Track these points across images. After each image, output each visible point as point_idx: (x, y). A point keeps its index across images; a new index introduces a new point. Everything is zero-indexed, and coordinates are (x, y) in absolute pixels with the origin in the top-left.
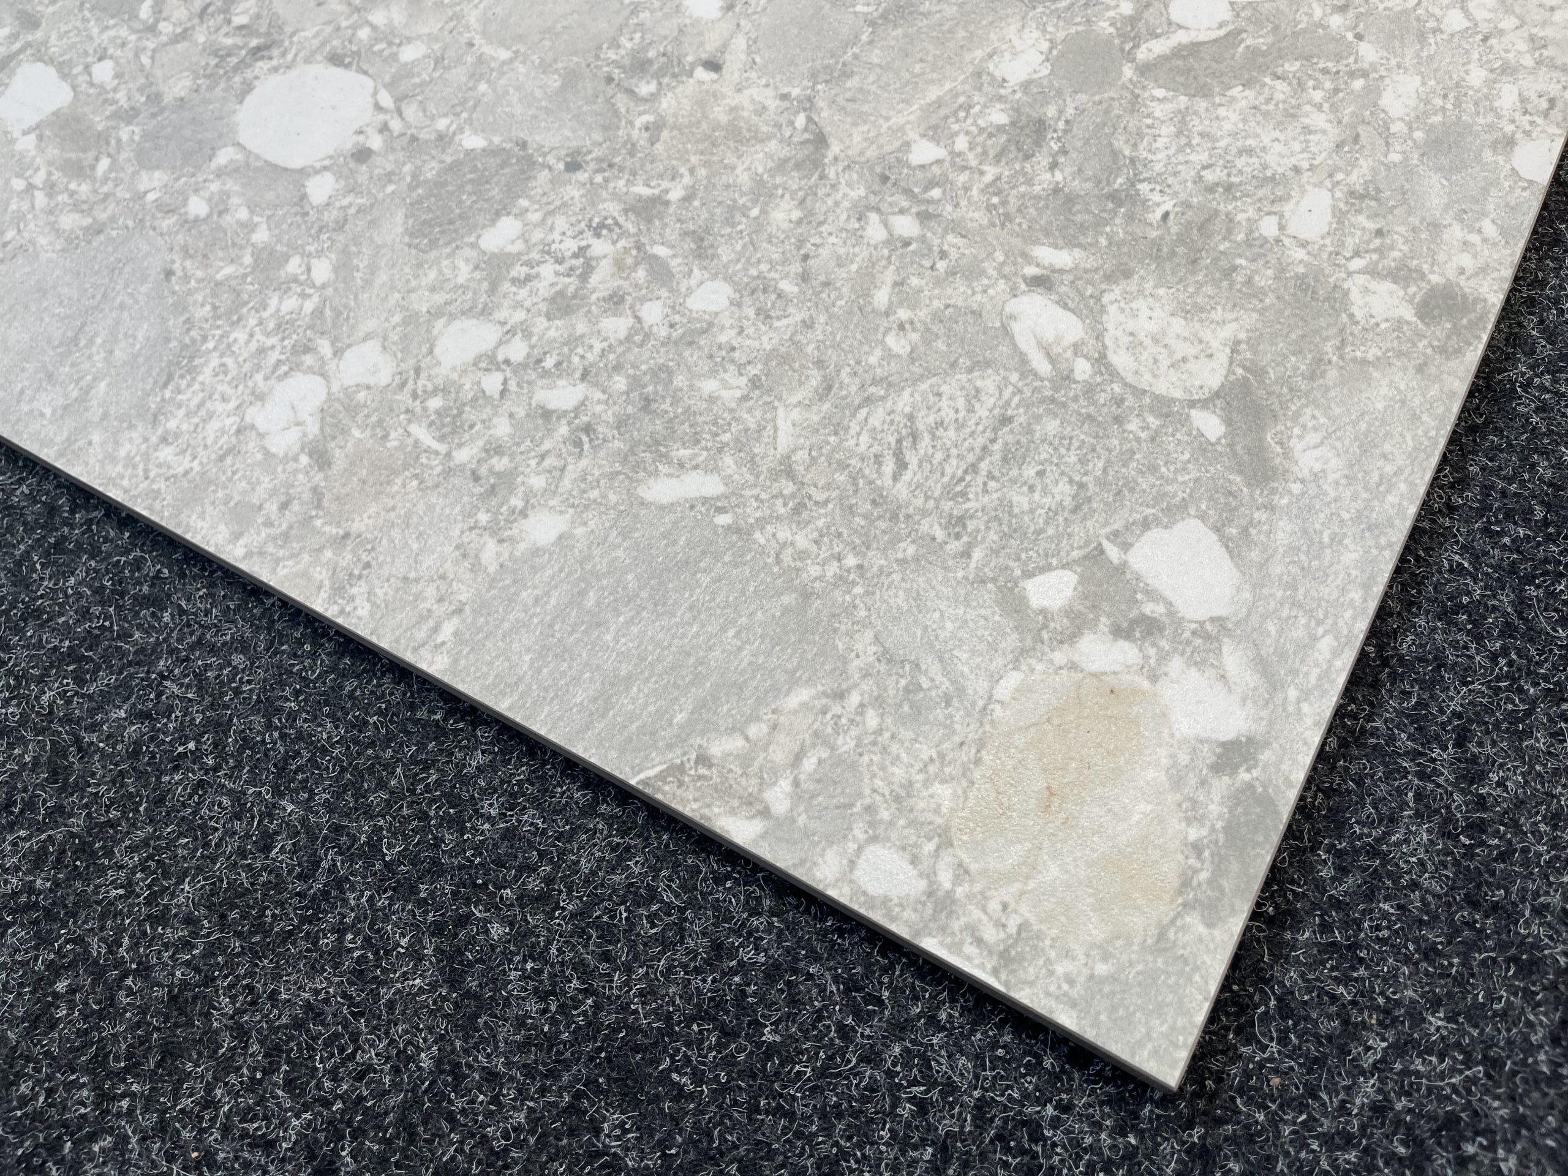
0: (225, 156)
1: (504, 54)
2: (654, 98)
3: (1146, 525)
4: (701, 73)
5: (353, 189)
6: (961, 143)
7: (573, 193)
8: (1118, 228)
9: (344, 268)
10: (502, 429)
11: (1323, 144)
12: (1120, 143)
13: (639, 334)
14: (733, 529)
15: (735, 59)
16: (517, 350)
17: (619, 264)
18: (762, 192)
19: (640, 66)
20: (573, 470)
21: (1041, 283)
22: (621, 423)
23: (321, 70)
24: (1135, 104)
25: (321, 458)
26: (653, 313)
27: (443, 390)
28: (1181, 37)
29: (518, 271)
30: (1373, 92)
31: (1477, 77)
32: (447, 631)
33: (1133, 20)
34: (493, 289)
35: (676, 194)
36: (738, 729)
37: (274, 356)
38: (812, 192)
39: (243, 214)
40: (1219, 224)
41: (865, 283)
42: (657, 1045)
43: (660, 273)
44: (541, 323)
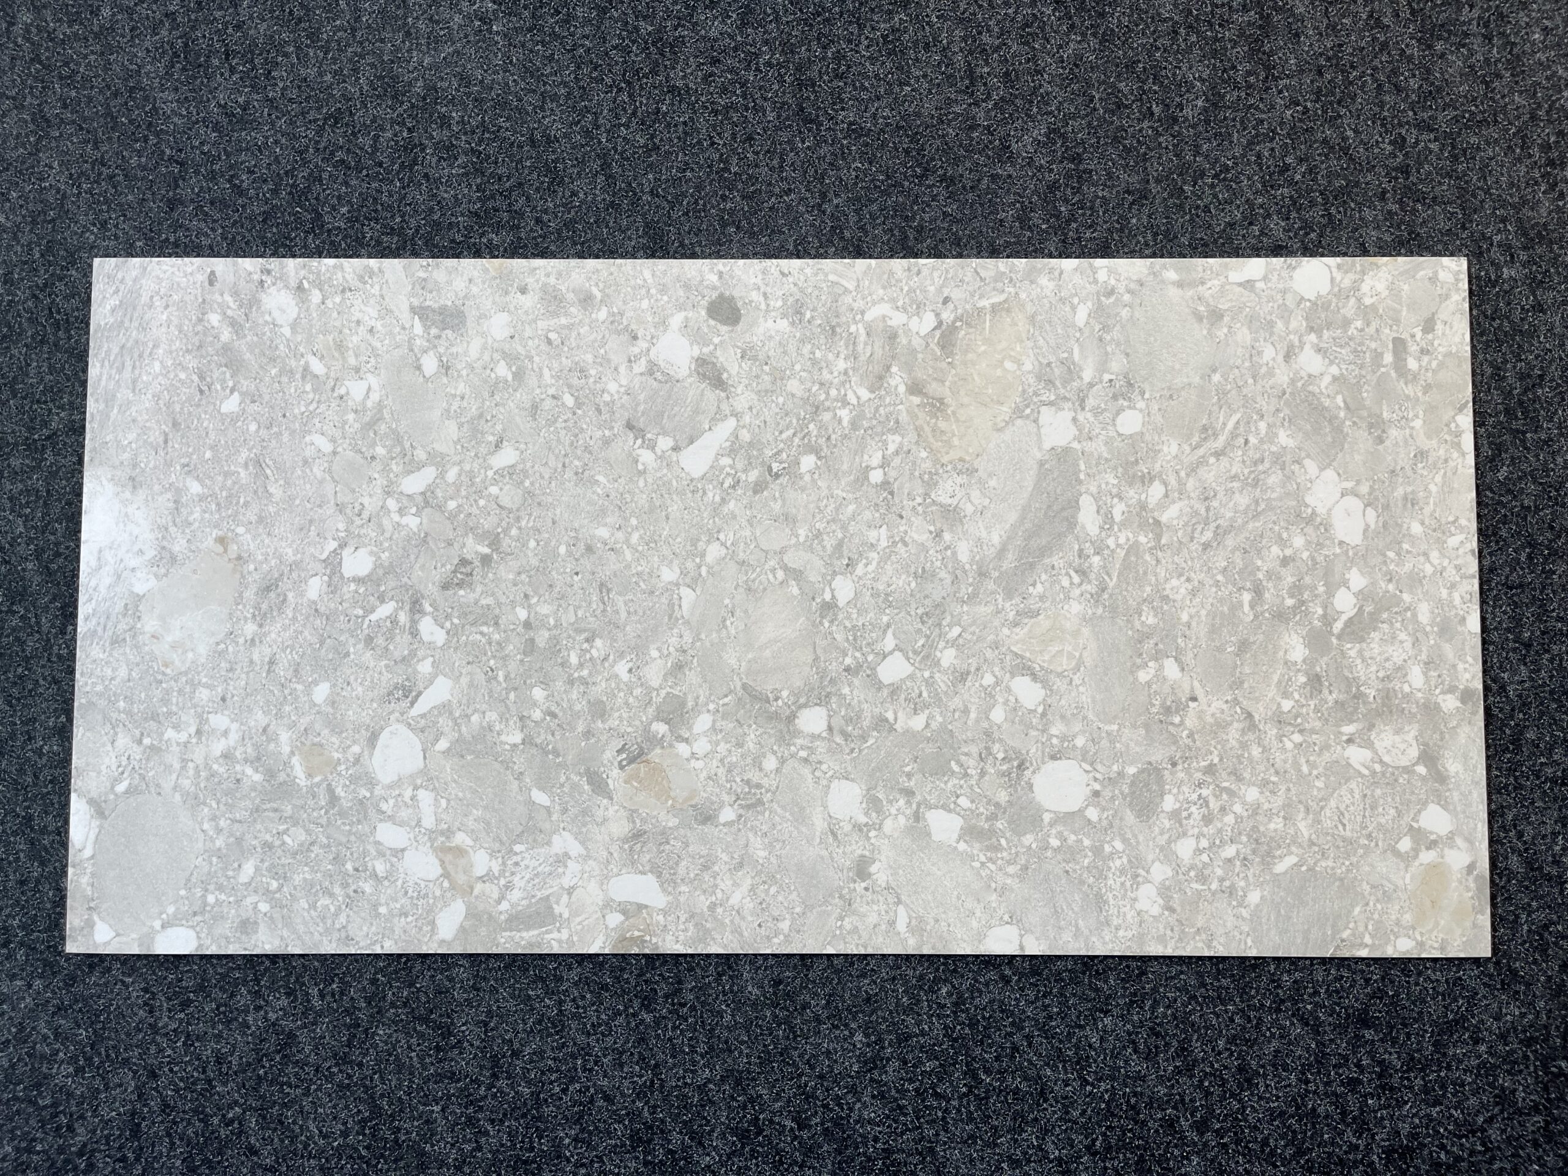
0: (1047, 817)
1: (1115, 727)
2: (1182, 723)
3: (1419, 812)
4: (1192, 704)
5: (1104, 809)
6: (1296, 696)
7: (1181, 775)
8: (1362, 709)
9: (1125, 841)
10: (1219, 872)
11: (1408, 645)
12: (1347, 673)
13: (1239, 819)
14: (1309, 870)
15: (1199, 693)
16: (1204, 843)
17: (1215, 796)
18: (1244, 746)
19: (1168, 711)
20: (1250, 874)
21: (1350, 741)
22: (1254, 852)
23: (1052, 765)
24: (1343, 654)
25: (1172, 910)
26: (1238, 808)
27: (1191, 868)
28: (1344, 618)
29: (1184, 814)
30: (1415, 615)
31: (1444, 593)
32: (1249, 943)
33: (1325, 616)
34: (1181, 825)
35: (1216, 760)
36: (1346, 928)
37: (1128, 884)
38: (1260, 738)
39: (1073, 837)
40: (1392, 694)
41: (1296, 765)
42: (1366, 1011)
43: (1231, 793)
44: (1205, 830)
